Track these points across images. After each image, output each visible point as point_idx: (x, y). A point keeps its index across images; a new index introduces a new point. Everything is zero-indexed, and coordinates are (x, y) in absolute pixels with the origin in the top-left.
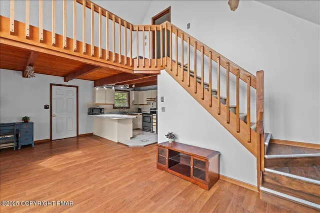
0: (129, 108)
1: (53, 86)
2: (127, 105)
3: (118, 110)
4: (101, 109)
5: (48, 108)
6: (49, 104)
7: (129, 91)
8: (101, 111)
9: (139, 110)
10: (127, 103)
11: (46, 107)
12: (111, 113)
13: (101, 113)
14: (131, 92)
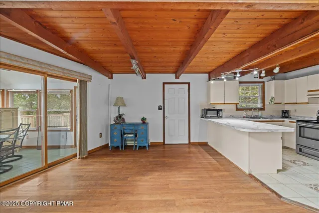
0: (263, 109)
1: (165, 85)
2: (260, 106)
3: (244, 113)
4: (218, 111)
5: (161, 109)
6: (162, 105)
7: (263, 82)
8: (218, 113)
9: (285, 114)
10: (260, 101)
11: (160, 108)
12: (232, 117)
13: (218, 117)
14: (266, 83)
